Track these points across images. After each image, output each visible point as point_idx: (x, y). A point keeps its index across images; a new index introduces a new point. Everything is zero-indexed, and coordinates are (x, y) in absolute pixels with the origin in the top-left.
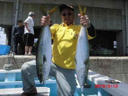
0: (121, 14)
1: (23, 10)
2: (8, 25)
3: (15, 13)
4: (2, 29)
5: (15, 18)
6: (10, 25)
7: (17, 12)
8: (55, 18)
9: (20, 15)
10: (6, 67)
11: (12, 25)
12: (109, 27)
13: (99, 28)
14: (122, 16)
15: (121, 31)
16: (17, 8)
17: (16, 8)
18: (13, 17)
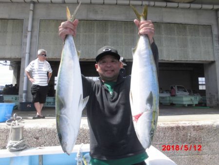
0: (212, 32)
1: (39, 32)
2: (14, 59)
3: (26, 37)
4: (6, 62)
5: (26, 45)
6: (18, 58)
7: (29, 35)
8: (95, 43)
9: (34, 40)
10: (12, 146)
11: (21, 59)
12: (190, 57)
13: (173, 60)
14: (214, 36)
15: (213, 62)
16: (29, 29)
17: (27, 27)
18: (22, 44)
